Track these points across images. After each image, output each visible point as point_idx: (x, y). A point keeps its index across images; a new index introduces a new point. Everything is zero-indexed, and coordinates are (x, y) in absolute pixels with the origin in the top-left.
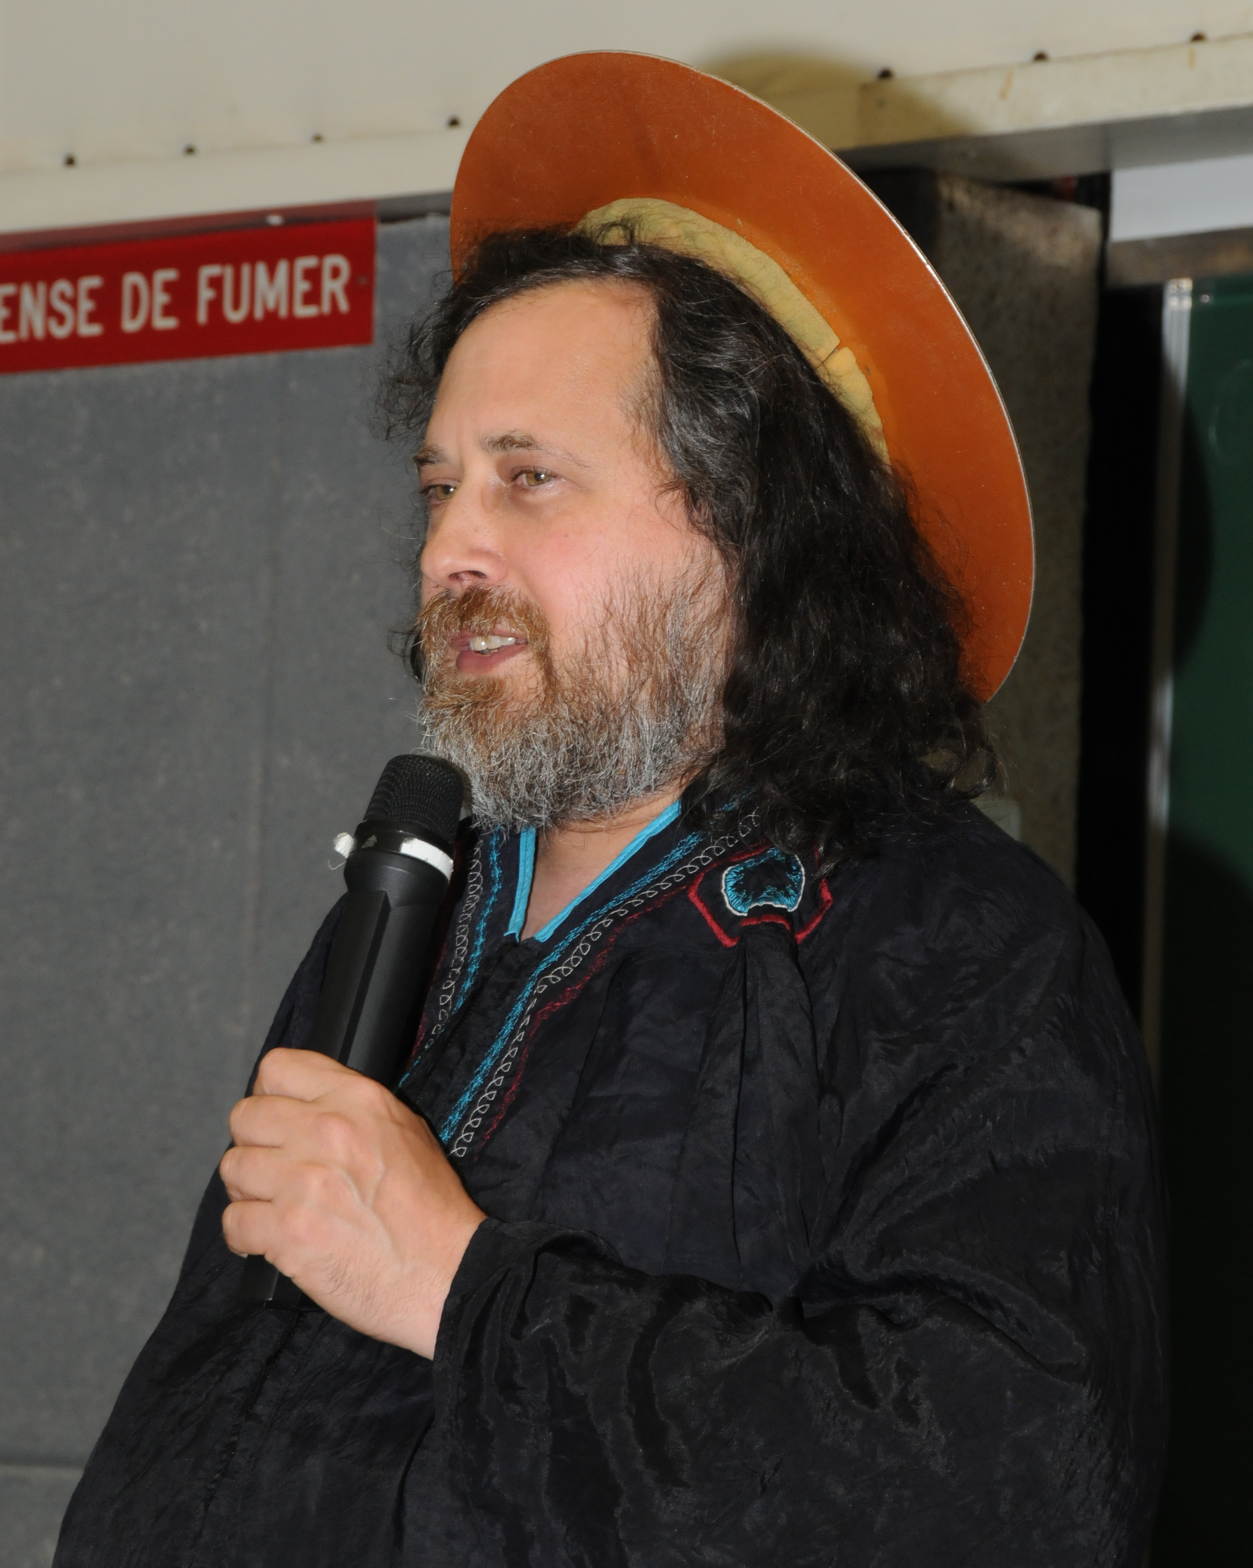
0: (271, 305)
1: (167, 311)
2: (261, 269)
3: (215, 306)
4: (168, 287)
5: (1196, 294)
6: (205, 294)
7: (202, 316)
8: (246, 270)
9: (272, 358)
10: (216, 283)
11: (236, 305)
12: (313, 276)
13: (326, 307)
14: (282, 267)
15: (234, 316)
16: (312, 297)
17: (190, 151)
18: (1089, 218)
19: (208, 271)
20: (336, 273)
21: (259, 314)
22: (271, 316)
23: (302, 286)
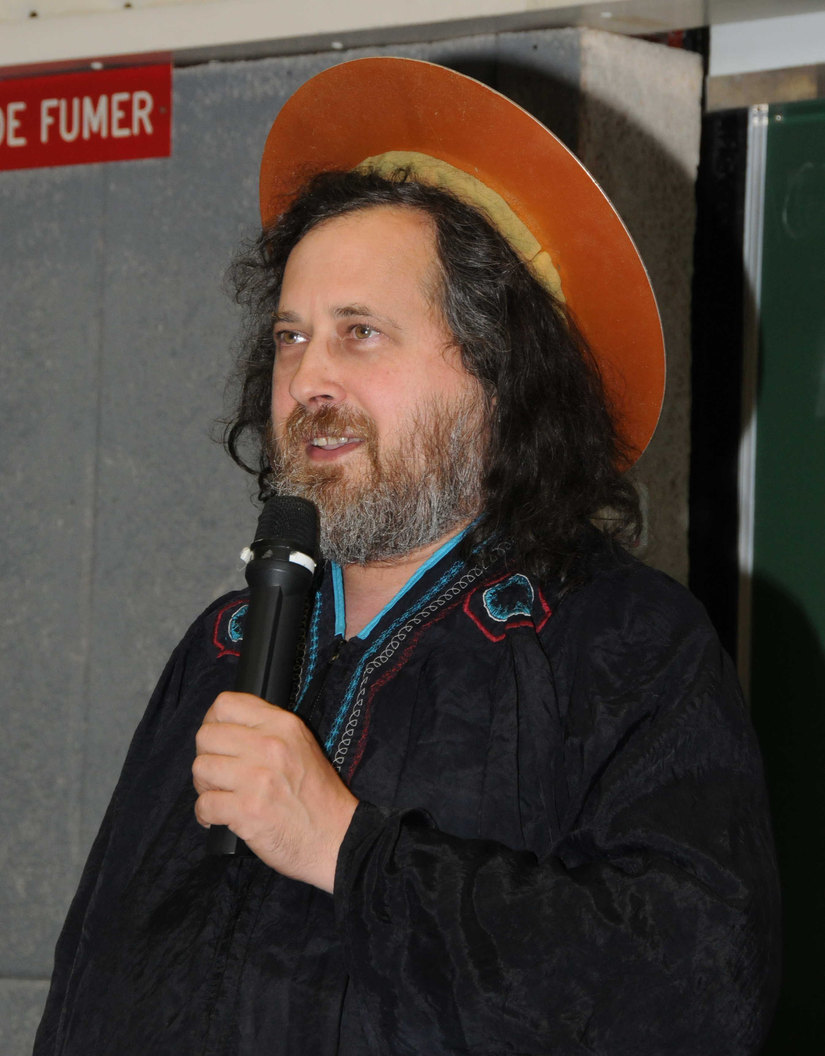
0: (95, 129)
1: (18, 133)
2: (87, 102)
3: (54, 129)
4: (18, 115)
5: (771, 114)
6: (46, 120)
7: (44, 137)
8: (76, 102)
9: (96, 167)
10: (54, 112)
11: (69, 128)
12: (126, 107)
13: (136, 130)
14: (103, 100)
15: (68, 137)
16: (126, 123)
17: (34, 15)
18: (694, 60)
19: (47, 104)
20: (143, 104)
21: (86, 135)
22: (95, 136)
23: (118, 114)
